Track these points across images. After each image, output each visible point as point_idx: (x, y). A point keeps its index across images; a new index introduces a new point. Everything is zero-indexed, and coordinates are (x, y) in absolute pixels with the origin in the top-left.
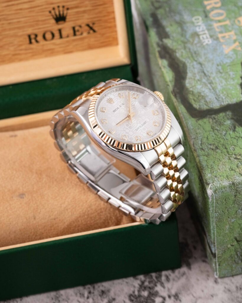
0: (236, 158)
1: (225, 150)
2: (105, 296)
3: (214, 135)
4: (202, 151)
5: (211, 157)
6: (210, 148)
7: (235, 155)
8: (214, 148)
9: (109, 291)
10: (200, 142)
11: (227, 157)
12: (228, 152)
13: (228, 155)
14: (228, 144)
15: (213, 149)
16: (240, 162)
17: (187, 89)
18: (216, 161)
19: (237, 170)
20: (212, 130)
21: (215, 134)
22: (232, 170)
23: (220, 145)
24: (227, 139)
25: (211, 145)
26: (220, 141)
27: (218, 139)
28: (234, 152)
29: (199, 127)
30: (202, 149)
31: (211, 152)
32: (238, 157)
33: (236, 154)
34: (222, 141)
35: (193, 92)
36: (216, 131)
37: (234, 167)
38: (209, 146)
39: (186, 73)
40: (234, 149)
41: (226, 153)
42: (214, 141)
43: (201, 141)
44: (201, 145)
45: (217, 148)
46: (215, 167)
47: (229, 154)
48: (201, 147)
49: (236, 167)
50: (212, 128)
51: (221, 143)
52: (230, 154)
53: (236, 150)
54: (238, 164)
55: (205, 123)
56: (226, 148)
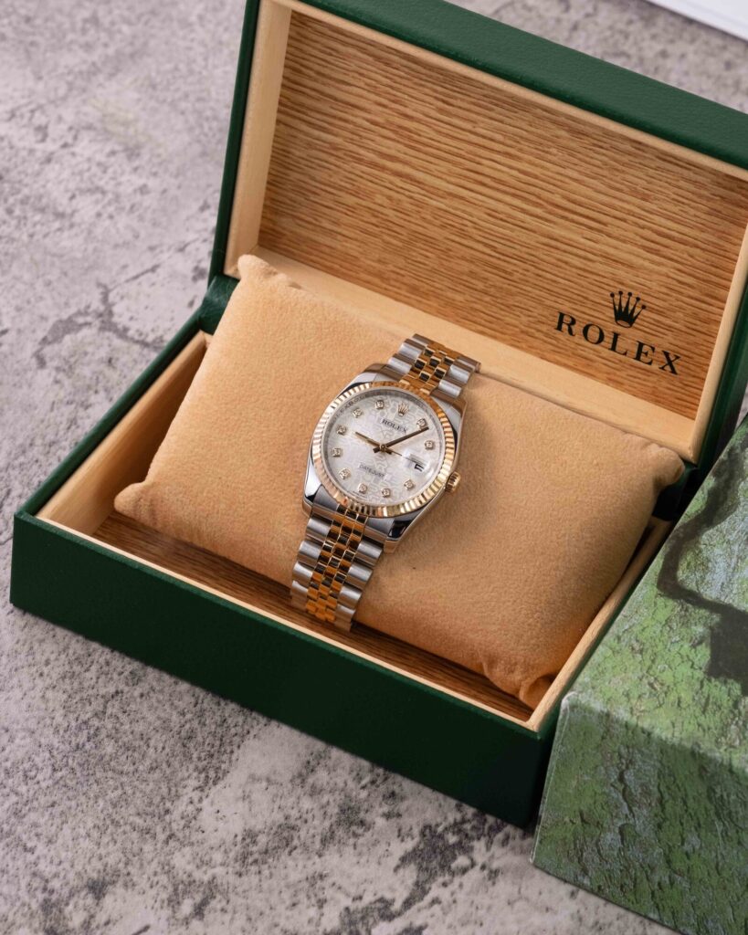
0: (651, 685)
1: (648, 663)
2: (390, 801)
3: (658, 632)
4: (616, 641)
5: (619, 658)
6: (632, 646)
7: (656, 679)
8: (637, 648)
9: (403, 799)
10: (627, 627)
11: (640, 674)
12: (650, 668)
13: (645, 672)
14: (663, 657)
15: (633, 649)
16: (651, 693)
17: (698, 542)
18: (618, 668)
19: (634, 701)
20: (664, 622)
21: (661, 631)
22: (627, 695)
23: (650, 651)
24: (669, 650)
25: (637, 641)
26: (656, 646)
27: (657, 641)
28: (658, 674)
29: (650, 605)
30: (619, 638)
31: (627, 651)
32: (656, 686)
33: (659, 679)
34: (661, 646)
35: (700, 552)
36: (668, 628)
37: (635, 694)
38: (634, 642)
39: (722, 518)
40: (664, 671)
41: (645, 669)
42: (647, 640)
43: (630, 627)
44: (624, 632)
45: (641, 652)
46: (607, 674)
47: (647, 672)
48: (621, 634)
49: (637, 696)
50: (666, 621)
51: (655, 649)
52: (651, 673)
53: (665, 673)
54: (645, 694)
55: (666, 606)
56: (653, 661)
